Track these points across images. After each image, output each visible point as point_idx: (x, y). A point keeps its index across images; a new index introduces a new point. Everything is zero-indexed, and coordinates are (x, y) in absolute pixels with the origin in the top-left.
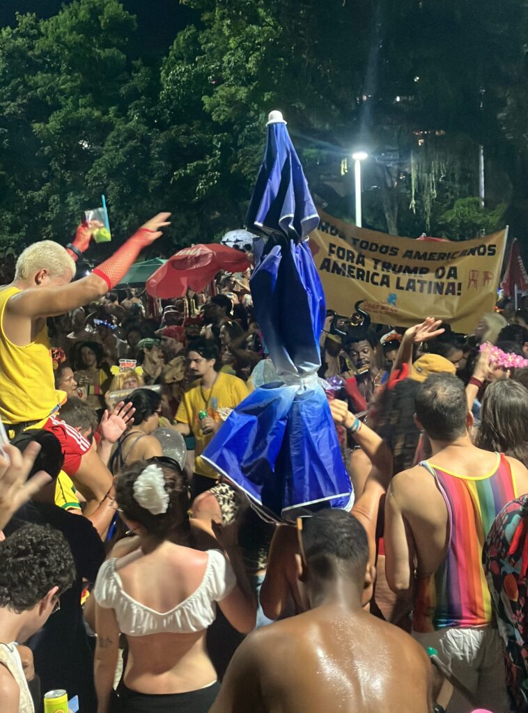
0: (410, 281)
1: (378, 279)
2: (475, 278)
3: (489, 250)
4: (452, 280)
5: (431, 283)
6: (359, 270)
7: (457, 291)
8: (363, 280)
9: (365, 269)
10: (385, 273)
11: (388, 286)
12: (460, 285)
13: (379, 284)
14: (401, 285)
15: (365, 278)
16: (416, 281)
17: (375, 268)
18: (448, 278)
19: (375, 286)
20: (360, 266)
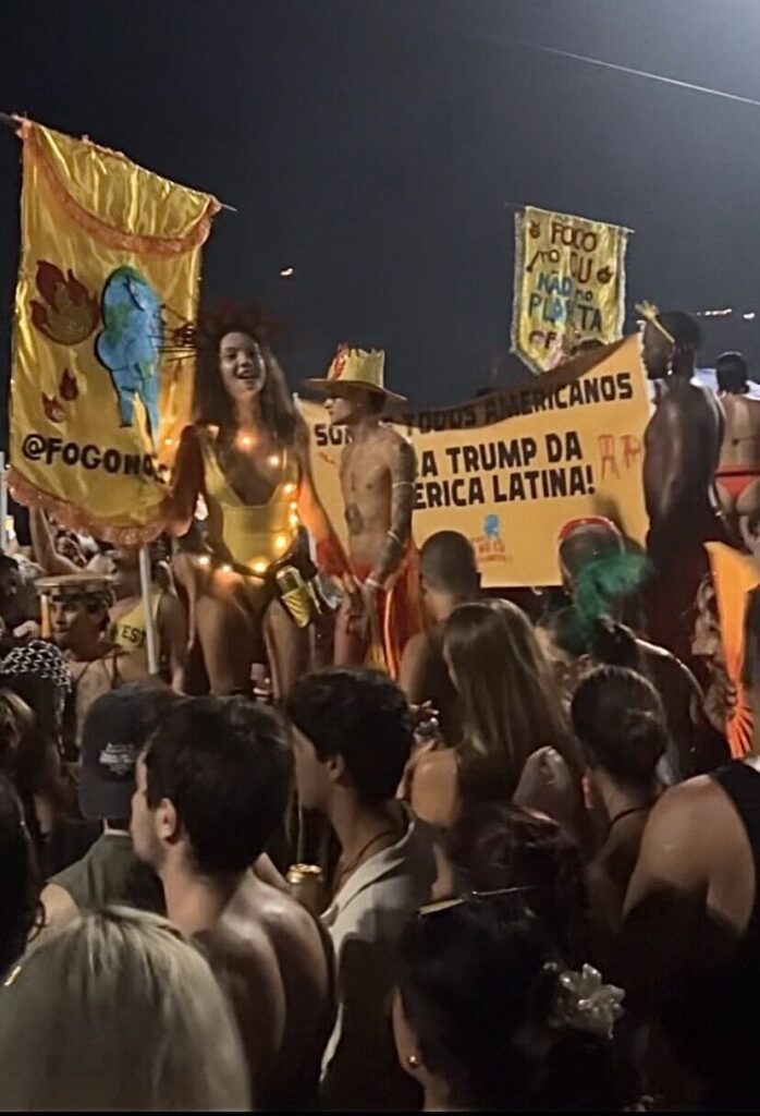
0: (515, 477)
1: (463, 492)
2: (611, 453)
3: (622, 386)
4: (575, 461)
5: (544, 473)
6: (431, 486)
7: (587, 486)
8: (440, 504)
9: (439, 480)
10: (473, 474)
11: (482, 501)
12: (589, 469)
13: (467, 501)
14: (501, 492)
15: (443, 499)
16: (523, 476)
17: (455, 470)
18: (568, 458)
19: (461, 508)
20: (430, 478)
